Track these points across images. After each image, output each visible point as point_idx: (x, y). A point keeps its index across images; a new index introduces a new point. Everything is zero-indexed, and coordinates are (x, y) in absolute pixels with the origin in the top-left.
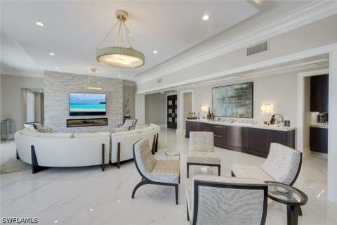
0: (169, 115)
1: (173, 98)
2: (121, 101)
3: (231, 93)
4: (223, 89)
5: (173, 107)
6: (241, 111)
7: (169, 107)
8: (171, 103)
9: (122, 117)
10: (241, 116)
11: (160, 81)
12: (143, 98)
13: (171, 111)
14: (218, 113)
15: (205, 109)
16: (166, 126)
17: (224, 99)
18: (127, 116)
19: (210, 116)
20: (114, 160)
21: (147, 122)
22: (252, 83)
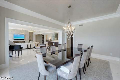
0: (43, 40)
1: (43, 36)
2: (29, 36)
3: (55, 35)
4: (53, 34)
5: (44, 38)
6: (56, 39)
7: (43, 38)
8: (43, 37)
9: (29, 41)
10: (56, 40)
11: (39, 32)
12: (35, 36)
13: (43, 39)
14: (52, 39)
15: (50, 39)
16: (42, 43)
17: (53, 37)
18: (31, 40)
19: (51, 40)
20: (30, 48)
21: (36, 41)
22: (57, 34)
